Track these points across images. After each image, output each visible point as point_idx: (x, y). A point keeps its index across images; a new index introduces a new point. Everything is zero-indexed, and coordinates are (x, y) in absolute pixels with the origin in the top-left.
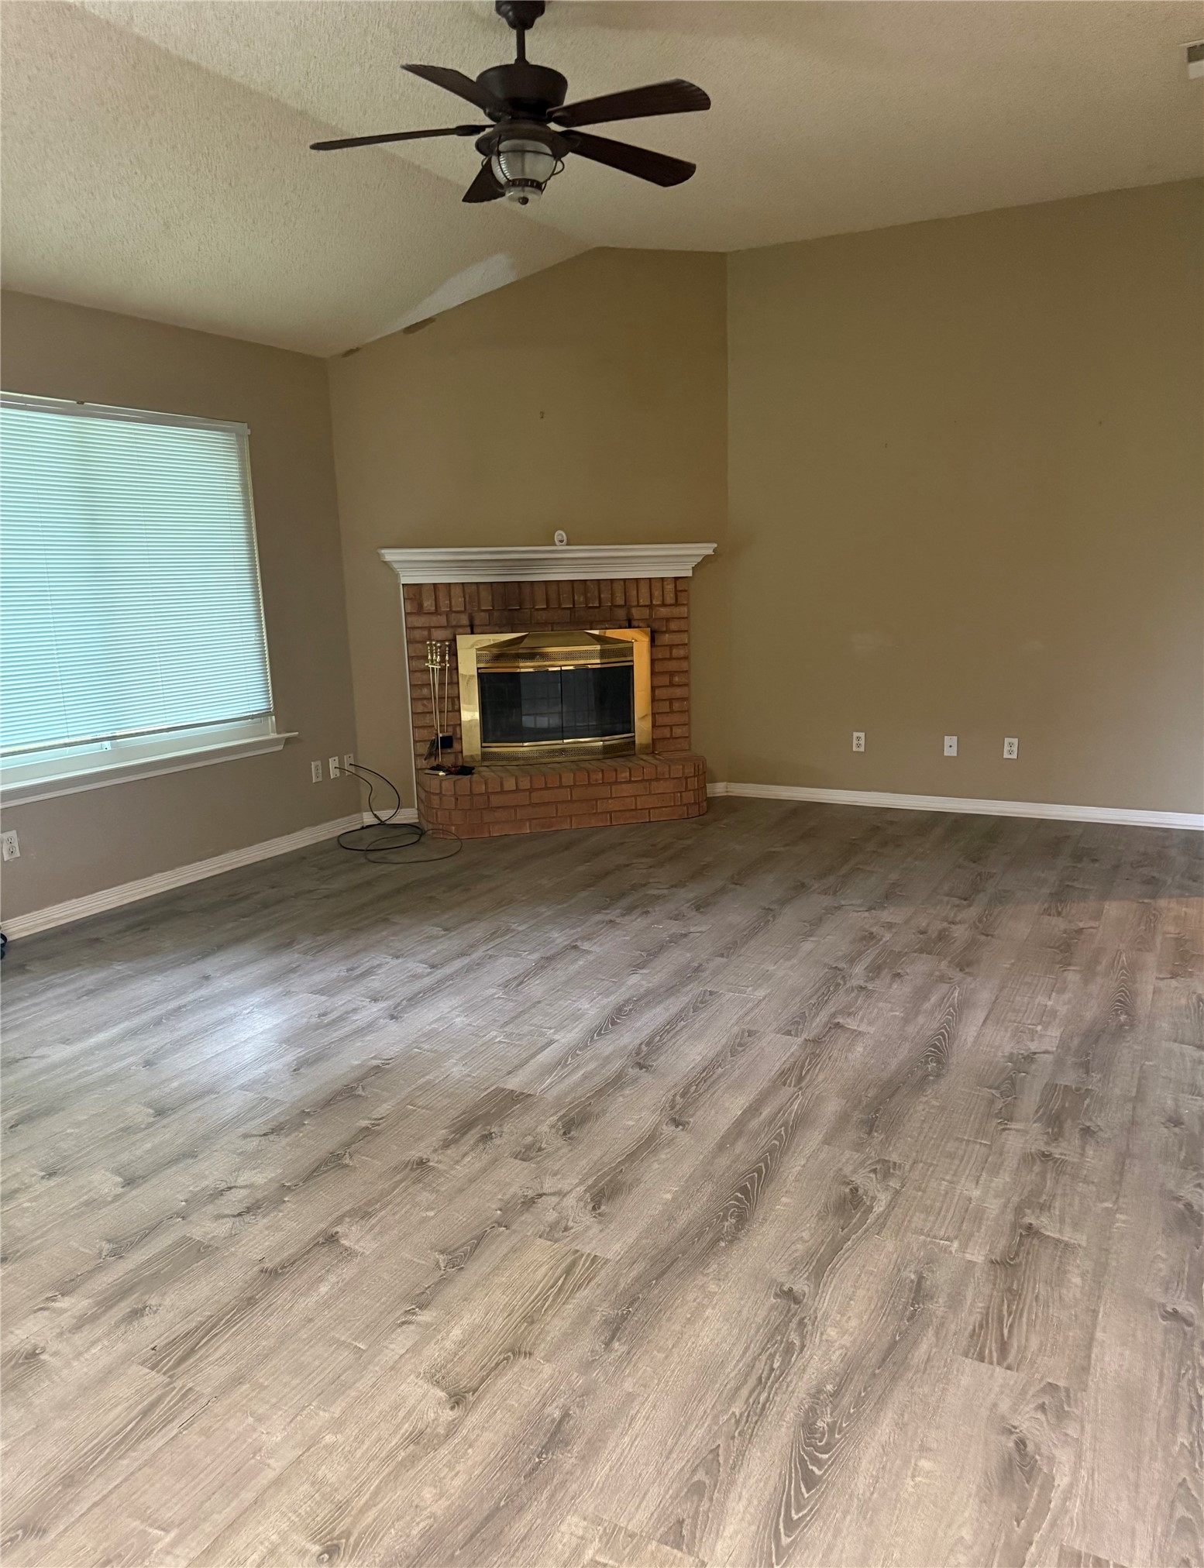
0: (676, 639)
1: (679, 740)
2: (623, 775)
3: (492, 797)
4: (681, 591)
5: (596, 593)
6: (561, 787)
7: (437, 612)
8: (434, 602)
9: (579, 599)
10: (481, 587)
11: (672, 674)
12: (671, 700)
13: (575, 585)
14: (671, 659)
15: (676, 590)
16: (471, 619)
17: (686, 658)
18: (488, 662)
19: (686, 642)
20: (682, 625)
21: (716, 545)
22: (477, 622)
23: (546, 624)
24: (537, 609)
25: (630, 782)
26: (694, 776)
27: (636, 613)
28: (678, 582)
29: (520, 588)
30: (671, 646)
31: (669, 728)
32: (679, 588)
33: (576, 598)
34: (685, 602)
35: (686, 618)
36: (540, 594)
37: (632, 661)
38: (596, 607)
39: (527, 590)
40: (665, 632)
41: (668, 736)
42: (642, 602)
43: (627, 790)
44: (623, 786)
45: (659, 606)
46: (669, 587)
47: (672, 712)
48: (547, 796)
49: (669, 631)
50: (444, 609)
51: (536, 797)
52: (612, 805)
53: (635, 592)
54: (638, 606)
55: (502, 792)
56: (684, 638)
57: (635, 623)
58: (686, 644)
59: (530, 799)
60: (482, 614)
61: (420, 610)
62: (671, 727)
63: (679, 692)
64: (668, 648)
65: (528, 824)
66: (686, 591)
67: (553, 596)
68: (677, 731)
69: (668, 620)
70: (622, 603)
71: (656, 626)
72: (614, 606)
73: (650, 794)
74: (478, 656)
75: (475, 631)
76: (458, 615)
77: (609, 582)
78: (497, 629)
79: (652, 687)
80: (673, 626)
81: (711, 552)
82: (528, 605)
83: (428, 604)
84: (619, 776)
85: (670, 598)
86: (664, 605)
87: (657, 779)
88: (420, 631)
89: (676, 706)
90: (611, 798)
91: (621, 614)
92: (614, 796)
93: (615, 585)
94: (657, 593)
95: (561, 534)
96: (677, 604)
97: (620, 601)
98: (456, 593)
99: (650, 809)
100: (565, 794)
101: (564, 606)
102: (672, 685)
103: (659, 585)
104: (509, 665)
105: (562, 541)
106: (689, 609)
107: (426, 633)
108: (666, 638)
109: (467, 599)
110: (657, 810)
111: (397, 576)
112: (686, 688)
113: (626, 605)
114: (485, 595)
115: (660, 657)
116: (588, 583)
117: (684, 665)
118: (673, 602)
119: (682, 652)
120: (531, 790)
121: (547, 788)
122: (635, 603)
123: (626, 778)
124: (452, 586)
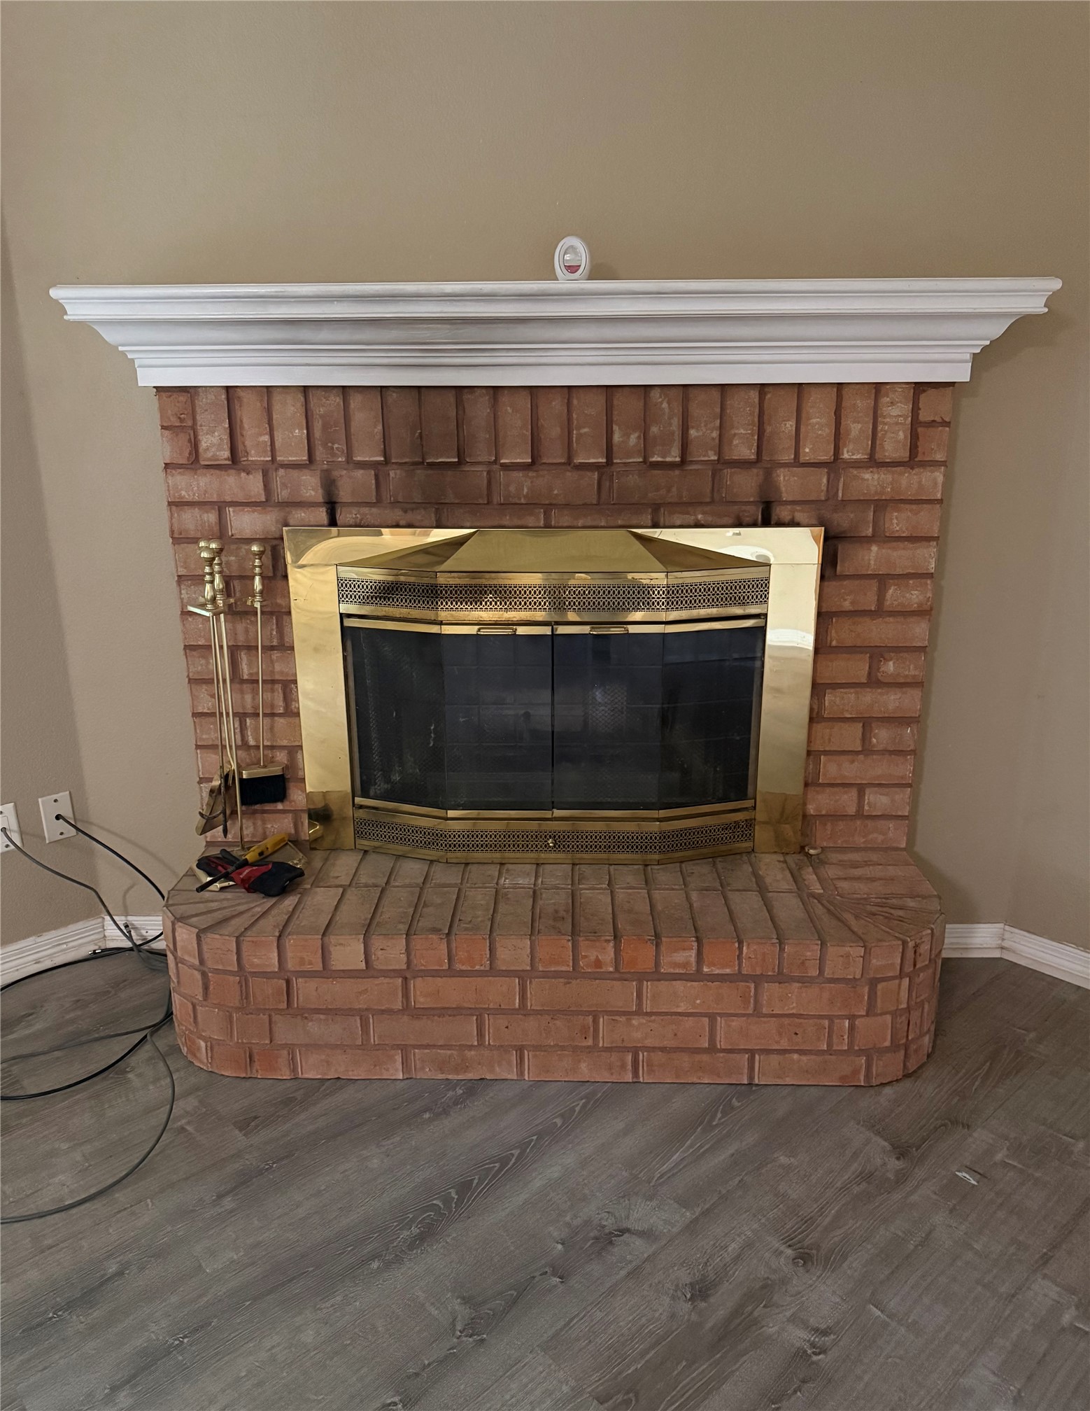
0: (901, 558)
1: (881, 824)
2: (680, 957)
3: (300, 984)
4: (932, 424)
5: (675, 424)
6: (493, 971)
7: (235, 460)
8: (226, 437)
9: (627, 440)
10: (356, 401)
11: (877, 654)
12: (867, 723)
13: (618, 400)
14: (879, 612)
15: (915, 423)
16: (329, 485)
17: (924, 612)
18: (365, 601)
19: (932, 567)
20: (927, 520)
21: (1056, 284)
22: (344, 494)
23: (530, 506)
24: (505, 467)
25: (698, 976)
26: (901, 976)
27: (788, 483)
28: (923, 398)
29: (459, 404)
30: (883, 580)
31: (854, 793)
32: (924, 416)
33: (617, 437)
34: (939, 457)
35: (940, 501)
36: (515, 421)
37: (764, 616)
38: (672, 466)
39: (480, 411)
40: (869, 540)
41: (852, 810)
42: (807, 452)
43: (686, 996)
44: (678, 985)
45: (857, 464)
46: (897, 412)
47: (866, 750)
48: (454, 992)
49: (880, 537)
50: (255, 454)
51: (421, 992)
52: (639, 1031)
53: (790, 425)
54: (797, 462)
55: (327, 972)
56: (927, 557)
57: (782, 512)
58: (931, 576)
59: (406, 995)
60: (359, 473)
61: (193, 461)
62: (861, 789)
63: (892, 701)
64: (874, 584)
65: (399, 1058)
66: (946, 424)
67: (552, 430)
68: (877, 801)
69: (881, 505)
70: (748, 453)
71: (843, 520)
72: (723, 463)
73: (757, 1013)
74: (342, 584)
75: (340, 518)
76: (295, 473)
77: (716, 394)
78: (397, 515)
79: (815, 685)
80: (897, 522)
81: (1036, 305)
82: (482, 453)
83: (214, 443)
84: (664, 960)
85: (894, 443)
86: (873, 462)
87: (781, 978)
88: (196, 511)
89: (882, 736)
90: (639, 1012)
91: (745, 485)
92: (647, 1007)
93: (734, 402)
94: (856, 428)
95: (571, 249)
96: (913, 460)
97: (744, 450)
98: (288, 412)
99: (752, 1053)
100: (501, 991)
101: (579, 460)
102: (874, 682)
103: (862, 404)
104: (415, 613)
105: (572, 269)
106: (949, 478)
107: (211, 517)
108: (872, 557)
109: (317, 433)
110: (775, 1059)
111: (130, 368)
112: (916, 693)
113: (762, 460)
114: (364, 418)
115: (847, 605)
116: (655, 394)
117: (918, 631)
118: (904, 454)
119: (914, 596)
120: (406, 975)
121: (451, 972)
122: (788, 457)
123: (686, 965)
124: (277, 398)
